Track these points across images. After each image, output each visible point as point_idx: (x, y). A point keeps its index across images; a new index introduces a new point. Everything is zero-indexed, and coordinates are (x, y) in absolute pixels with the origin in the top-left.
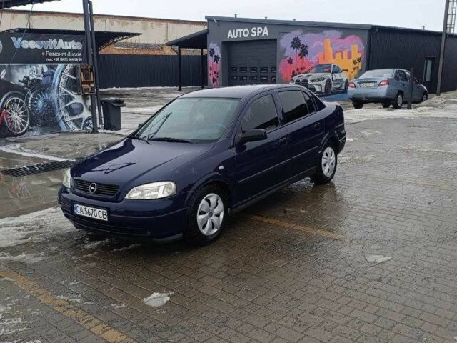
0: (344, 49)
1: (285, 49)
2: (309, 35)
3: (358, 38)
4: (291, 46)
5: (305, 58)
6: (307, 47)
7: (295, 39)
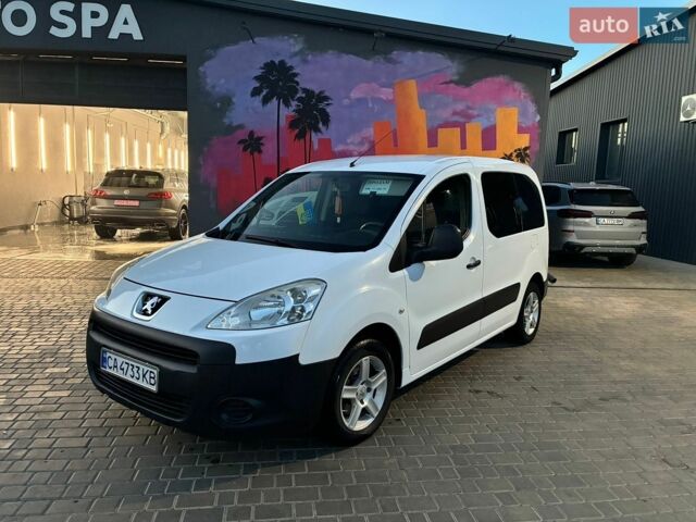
0: (470, 118)
1: (227, 101)
2: (330, 57)
3: (518, 86)
4: (256, 92)
5: (315, 137)
6: (322, 98)
7: (270, 66)
